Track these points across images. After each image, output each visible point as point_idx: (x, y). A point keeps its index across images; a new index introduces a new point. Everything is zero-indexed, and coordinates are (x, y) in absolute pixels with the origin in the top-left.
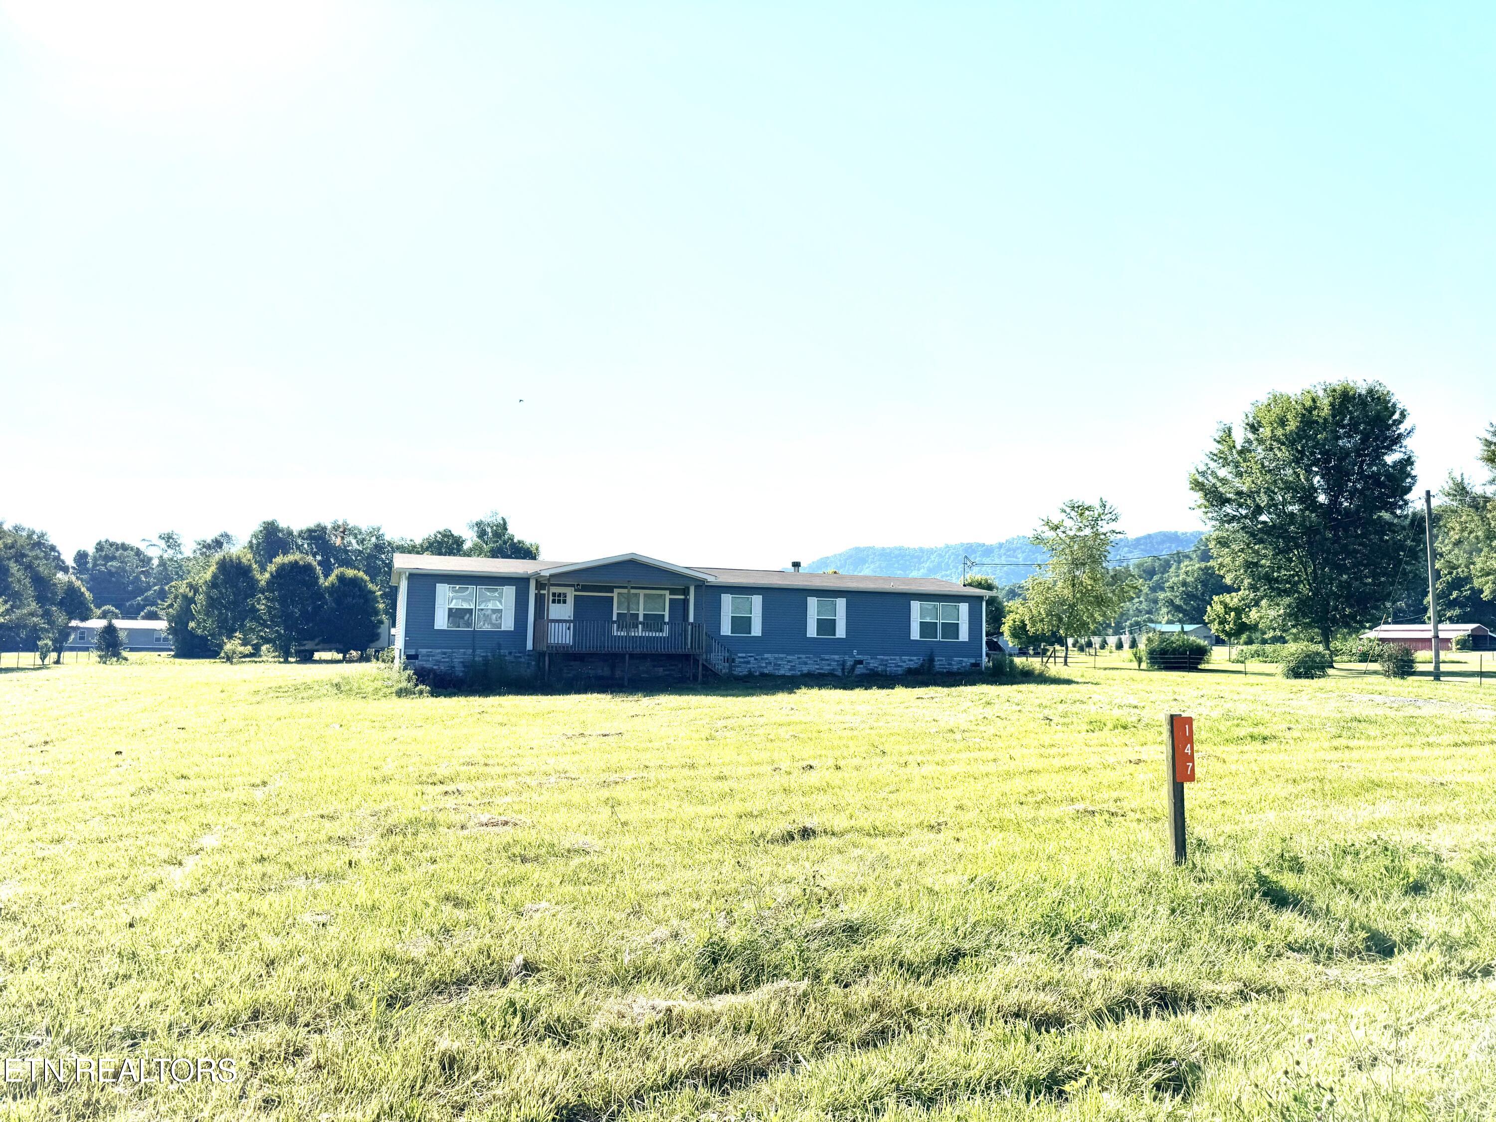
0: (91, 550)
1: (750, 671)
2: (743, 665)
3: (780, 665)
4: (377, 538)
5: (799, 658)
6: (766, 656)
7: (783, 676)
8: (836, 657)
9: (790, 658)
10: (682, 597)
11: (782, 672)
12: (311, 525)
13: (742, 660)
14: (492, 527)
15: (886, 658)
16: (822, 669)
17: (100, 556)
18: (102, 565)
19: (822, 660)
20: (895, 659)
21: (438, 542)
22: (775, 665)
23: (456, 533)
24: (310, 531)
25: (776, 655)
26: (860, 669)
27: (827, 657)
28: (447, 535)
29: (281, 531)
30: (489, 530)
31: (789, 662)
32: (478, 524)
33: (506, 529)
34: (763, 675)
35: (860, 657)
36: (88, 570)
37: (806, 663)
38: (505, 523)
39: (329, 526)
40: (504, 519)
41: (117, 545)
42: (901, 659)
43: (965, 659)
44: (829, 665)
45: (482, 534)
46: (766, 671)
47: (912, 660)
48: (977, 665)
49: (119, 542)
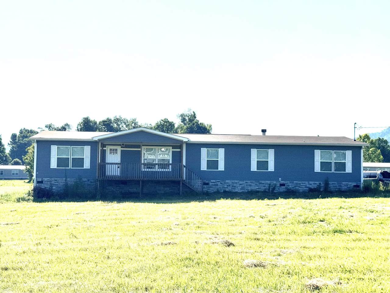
0: (18, 134)
1: (218, 190)
2: (214, 186)
3: (235, 186)
4: (135, 124)
5: (246, 182)
6: (227, 181)
7: (237, 192)
8: (269, 182)
9: (241, 182)
10: (179, 150)
11: (236, 190)
12: (105, 118)
13: (213, 184)
14: (188, 117)
15: (299, 182)
16: (260, 189)
17: (21, 136)
18: (21, 140)
19: (261, 183)
20: (304, 183)
21: (162, 125)
22: (232, 186)
23: (170, 120)
24: (104, 121)
25: (233, 181)
26: (283, 189)
27: (263, 182)
28: (166, 121)
29: (92, 122)
30: (187, 118)
31: (240, 184)
32: (182, 116)
33: (195, 117)
34: (225, 192)
35: (282, 182)
36: (16, 142)
37: (250, 186)
38: (195, 114)
39: (113, 119)
40: (194, 112)
41: (29, 130)
42: (309, 183)
43: (351, 183)
44: (264, 186)
45: (183, 120)
46: (227, 190)
47: (315, 184)
48: (358, 186)
49: (30, 129)
